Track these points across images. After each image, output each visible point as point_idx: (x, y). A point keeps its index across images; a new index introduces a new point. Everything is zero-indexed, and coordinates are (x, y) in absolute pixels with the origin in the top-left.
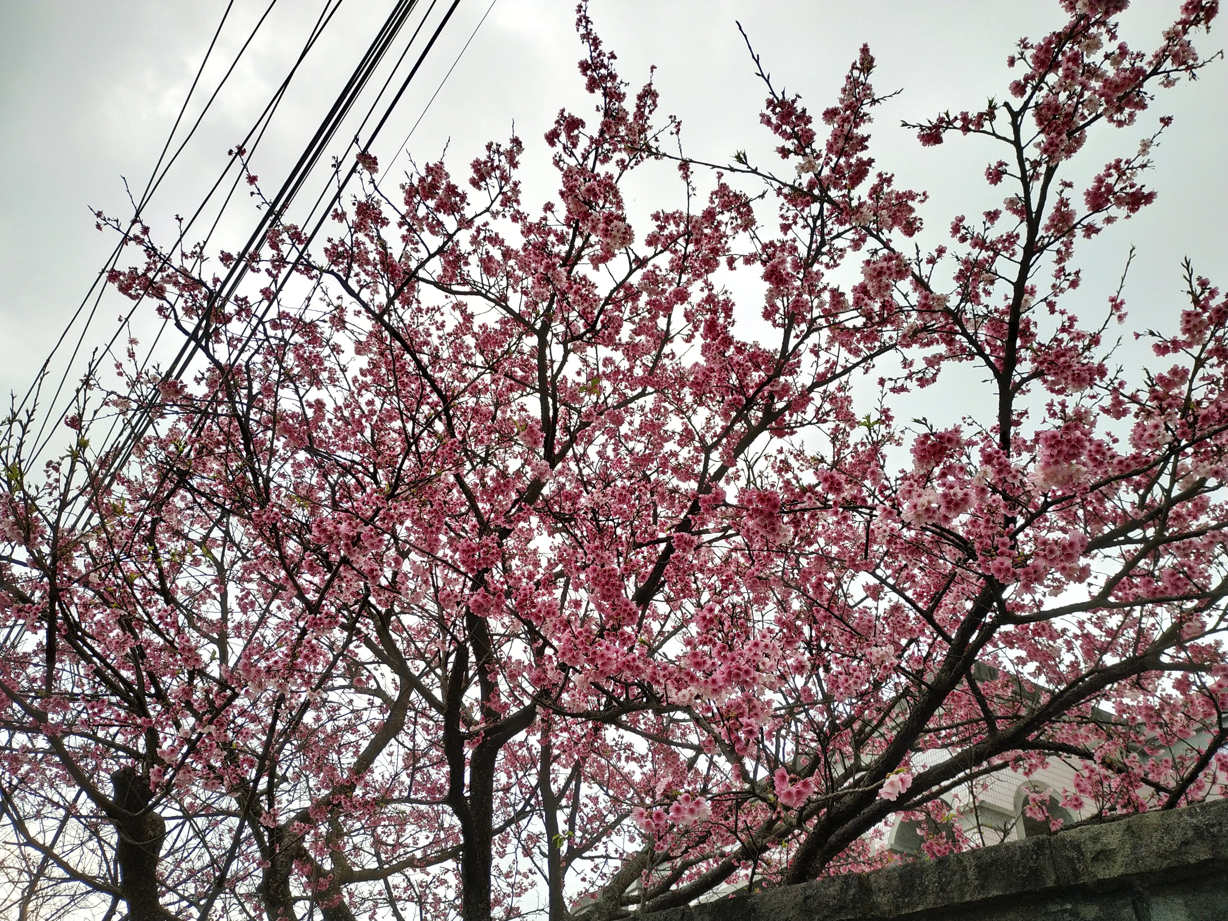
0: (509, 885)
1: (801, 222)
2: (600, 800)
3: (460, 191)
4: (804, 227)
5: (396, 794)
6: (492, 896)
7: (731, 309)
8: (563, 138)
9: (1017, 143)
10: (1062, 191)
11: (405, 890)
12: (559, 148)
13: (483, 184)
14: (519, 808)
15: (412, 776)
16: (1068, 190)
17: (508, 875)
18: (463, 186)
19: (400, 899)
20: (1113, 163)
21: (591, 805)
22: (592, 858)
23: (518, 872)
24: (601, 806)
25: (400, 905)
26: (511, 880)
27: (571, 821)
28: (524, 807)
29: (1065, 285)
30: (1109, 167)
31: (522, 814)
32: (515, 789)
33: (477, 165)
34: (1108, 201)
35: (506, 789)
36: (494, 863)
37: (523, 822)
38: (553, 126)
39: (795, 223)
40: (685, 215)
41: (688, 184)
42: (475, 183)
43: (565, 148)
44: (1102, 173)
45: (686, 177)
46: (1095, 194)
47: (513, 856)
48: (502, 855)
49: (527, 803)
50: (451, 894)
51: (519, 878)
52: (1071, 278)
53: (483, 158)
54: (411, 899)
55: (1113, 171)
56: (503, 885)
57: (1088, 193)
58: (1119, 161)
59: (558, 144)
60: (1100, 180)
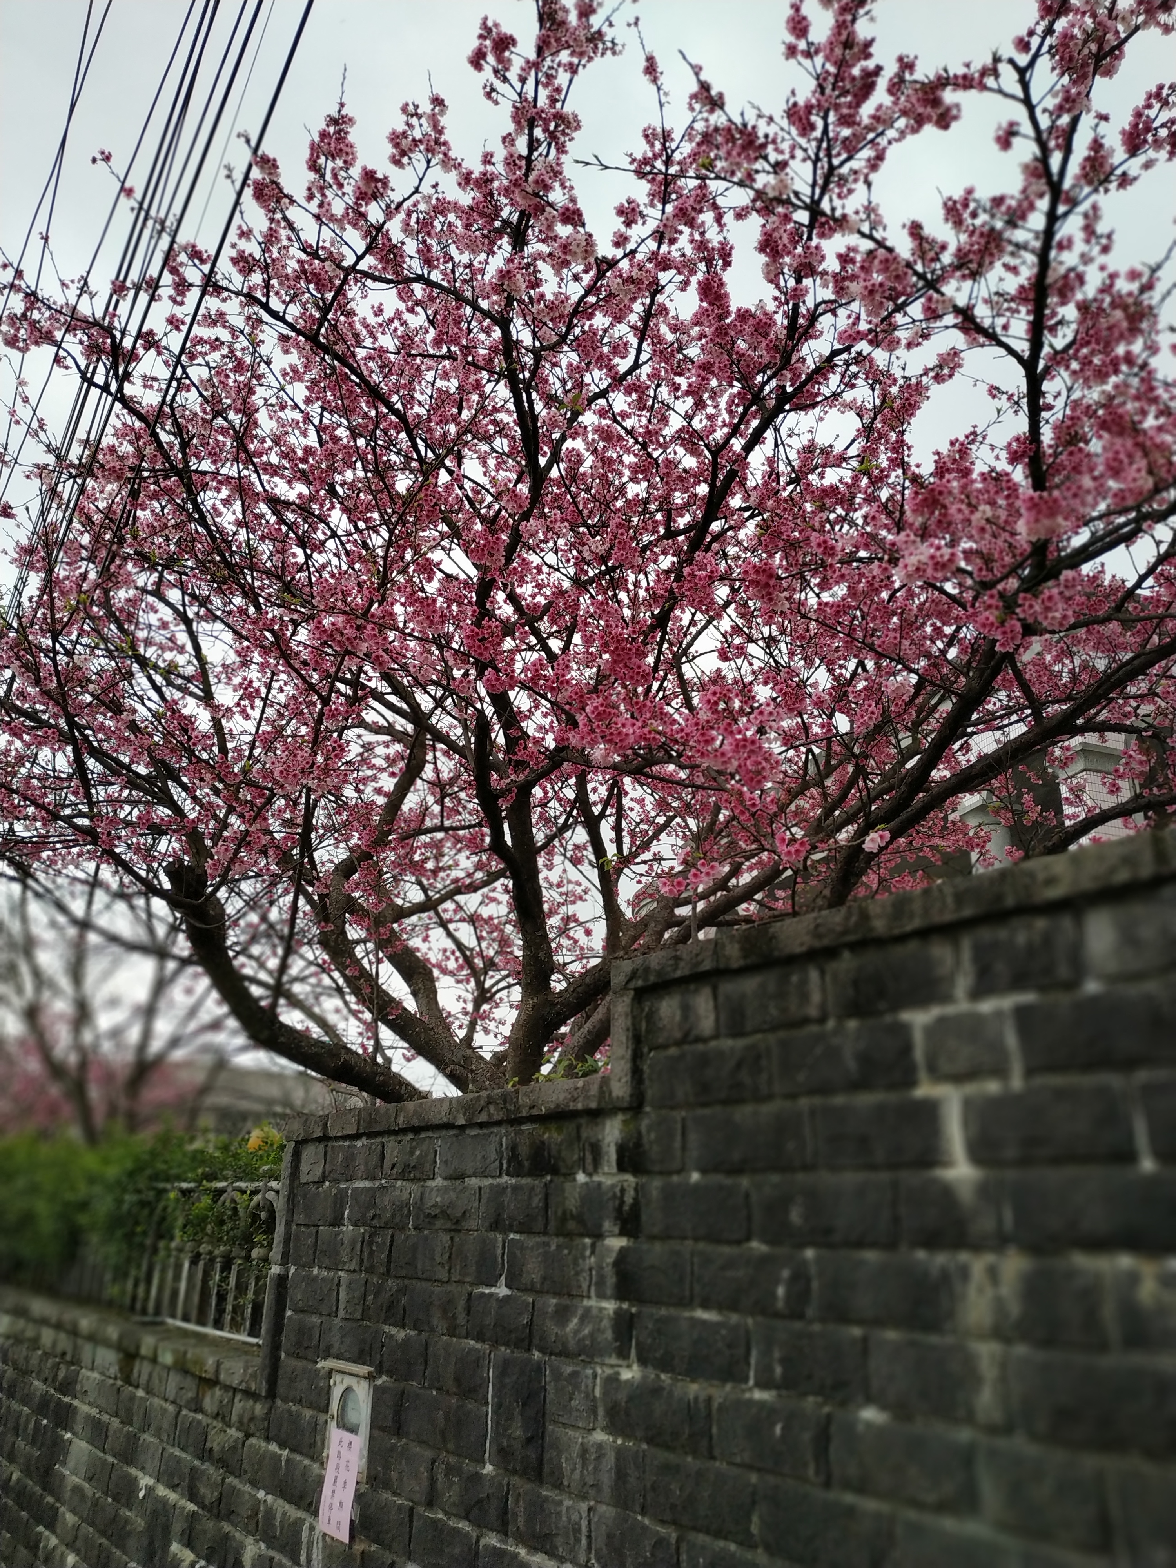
0: (561, 894)
1: (799, 154)
2: (647, 802)
3: (379, 175)
4: (804, 160)
5: (428, 823)
6: (546, 907)
7: (730, 255)
8: (491, 59)
9: (1027, 101)
10: (1097, 125)
11: (455, 911)
12: (488, 71)
13: (405, 160)
14: (561, 821)
15: (441, 802)
16: (1103, 123)
17: (559, 885)
18: (383, 168)
19: (451, 921)
20: (1154, 90)
21: (637, 807)
22: (644, 862)
23: (569, 882)
24: (649, 807)
25: (451, 926)
26: (564, 890)
27: (617, 829)
28: (567, 820)
29: (1096, 250)
30: (1150, 96)
31: (565, 827)
32: (553, 803)
33: (396, 139)
34: (1145, 141)
35: (544, 805)
36: (541, 876)
37: (568, 835)
38: (475, 43)
39: (793, 157)
40: (659, 130)
41: (659, 89)
42: (397, 162)
43: (496, 71)
44: (1141, 103)
45: (655, 80)
46: (1131, 134)
47: (561, 867)
48: (550, 867)
49: (569, 815)
50: (503, 910)
51: (571, 887)
52: (1104, 241)
53: (401, 128)
54: (462, 920)
55: (1154, 101)
56: (556, 896)
57: (1123, 132)
58: (1161, 87)
59: (486, 66)
60: (1138, 114)
